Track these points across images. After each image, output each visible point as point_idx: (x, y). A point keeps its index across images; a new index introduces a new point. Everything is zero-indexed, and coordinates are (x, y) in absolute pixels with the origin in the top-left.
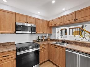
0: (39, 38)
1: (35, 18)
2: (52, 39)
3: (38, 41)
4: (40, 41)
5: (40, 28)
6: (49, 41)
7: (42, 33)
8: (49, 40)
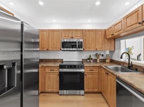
0: (90, 57)
1: (83, 30)
2: (114, 60)
3: (88, 61)
4: (92, 61)
5: (90, 42)
6: (108, 63)
7: (93, 49)
8: (108, 61)
